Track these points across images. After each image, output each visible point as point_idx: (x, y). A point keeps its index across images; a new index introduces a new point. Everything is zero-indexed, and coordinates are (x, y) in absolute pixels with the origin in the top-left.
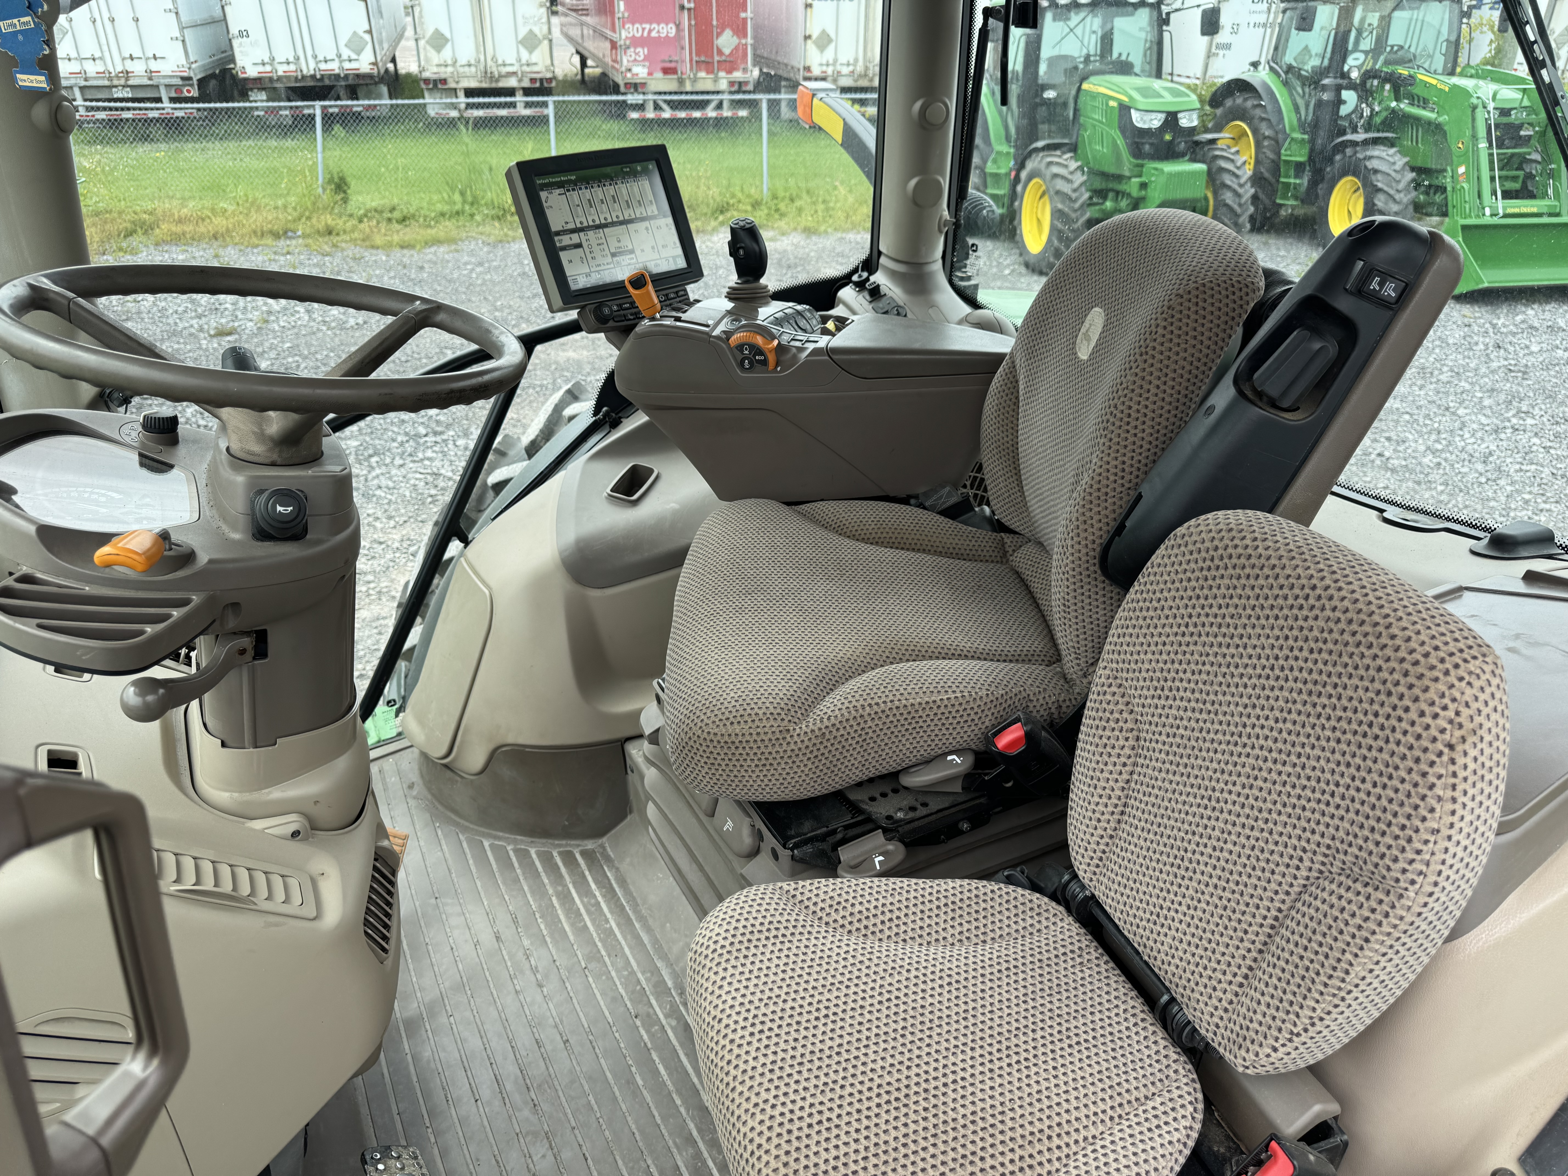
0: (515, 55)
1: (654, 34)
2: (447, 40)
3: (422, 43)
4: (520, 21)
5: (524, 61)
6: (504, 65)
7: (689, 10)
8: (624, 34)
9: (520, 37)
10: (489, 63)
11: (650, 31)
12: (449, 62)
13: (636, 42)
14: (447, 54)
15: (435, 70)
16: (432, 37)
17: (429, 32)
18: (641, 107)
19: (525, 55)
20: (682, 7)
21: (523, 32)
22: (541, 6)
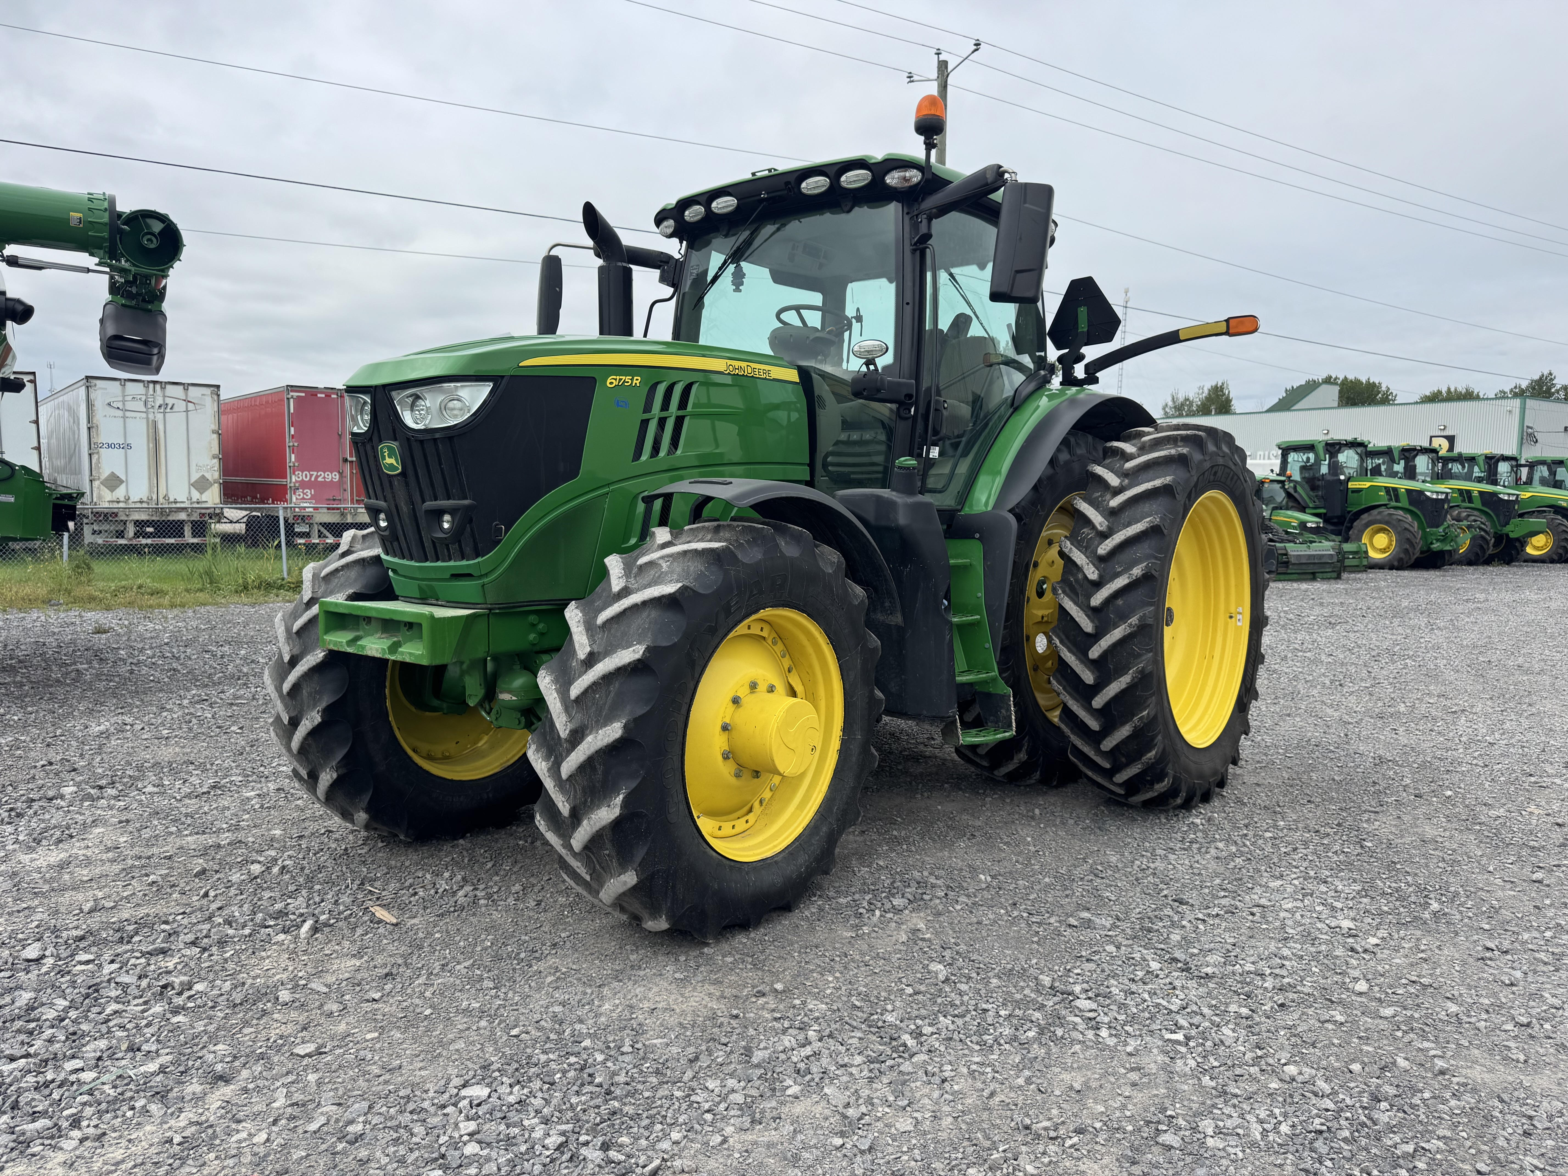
0: (187, 495)
1: (320, 479)
2: (122, 482)
3: (96, 484)
4: (193, 468)
5: (194, 500)
6: (176, 502)
7: (351, 462)
8: (294, 479)
9: (192, 481)
10: (161, 500)
11: (317, 477)
12: (122, 499)
13: (304, 485)
14: (120, 493)
15: (107, 505)
16: (106, 479)
17: (105, 474)
18: (307, 535)
19: (196, 495)
20: (345, 460)
21: (195, 477)
22: (214, 457)
